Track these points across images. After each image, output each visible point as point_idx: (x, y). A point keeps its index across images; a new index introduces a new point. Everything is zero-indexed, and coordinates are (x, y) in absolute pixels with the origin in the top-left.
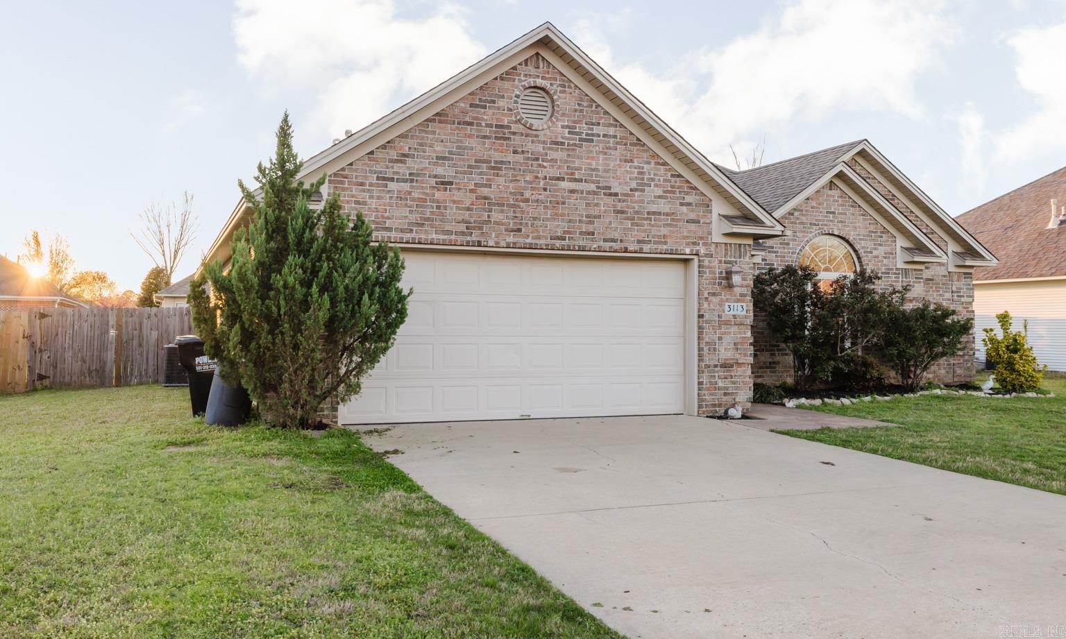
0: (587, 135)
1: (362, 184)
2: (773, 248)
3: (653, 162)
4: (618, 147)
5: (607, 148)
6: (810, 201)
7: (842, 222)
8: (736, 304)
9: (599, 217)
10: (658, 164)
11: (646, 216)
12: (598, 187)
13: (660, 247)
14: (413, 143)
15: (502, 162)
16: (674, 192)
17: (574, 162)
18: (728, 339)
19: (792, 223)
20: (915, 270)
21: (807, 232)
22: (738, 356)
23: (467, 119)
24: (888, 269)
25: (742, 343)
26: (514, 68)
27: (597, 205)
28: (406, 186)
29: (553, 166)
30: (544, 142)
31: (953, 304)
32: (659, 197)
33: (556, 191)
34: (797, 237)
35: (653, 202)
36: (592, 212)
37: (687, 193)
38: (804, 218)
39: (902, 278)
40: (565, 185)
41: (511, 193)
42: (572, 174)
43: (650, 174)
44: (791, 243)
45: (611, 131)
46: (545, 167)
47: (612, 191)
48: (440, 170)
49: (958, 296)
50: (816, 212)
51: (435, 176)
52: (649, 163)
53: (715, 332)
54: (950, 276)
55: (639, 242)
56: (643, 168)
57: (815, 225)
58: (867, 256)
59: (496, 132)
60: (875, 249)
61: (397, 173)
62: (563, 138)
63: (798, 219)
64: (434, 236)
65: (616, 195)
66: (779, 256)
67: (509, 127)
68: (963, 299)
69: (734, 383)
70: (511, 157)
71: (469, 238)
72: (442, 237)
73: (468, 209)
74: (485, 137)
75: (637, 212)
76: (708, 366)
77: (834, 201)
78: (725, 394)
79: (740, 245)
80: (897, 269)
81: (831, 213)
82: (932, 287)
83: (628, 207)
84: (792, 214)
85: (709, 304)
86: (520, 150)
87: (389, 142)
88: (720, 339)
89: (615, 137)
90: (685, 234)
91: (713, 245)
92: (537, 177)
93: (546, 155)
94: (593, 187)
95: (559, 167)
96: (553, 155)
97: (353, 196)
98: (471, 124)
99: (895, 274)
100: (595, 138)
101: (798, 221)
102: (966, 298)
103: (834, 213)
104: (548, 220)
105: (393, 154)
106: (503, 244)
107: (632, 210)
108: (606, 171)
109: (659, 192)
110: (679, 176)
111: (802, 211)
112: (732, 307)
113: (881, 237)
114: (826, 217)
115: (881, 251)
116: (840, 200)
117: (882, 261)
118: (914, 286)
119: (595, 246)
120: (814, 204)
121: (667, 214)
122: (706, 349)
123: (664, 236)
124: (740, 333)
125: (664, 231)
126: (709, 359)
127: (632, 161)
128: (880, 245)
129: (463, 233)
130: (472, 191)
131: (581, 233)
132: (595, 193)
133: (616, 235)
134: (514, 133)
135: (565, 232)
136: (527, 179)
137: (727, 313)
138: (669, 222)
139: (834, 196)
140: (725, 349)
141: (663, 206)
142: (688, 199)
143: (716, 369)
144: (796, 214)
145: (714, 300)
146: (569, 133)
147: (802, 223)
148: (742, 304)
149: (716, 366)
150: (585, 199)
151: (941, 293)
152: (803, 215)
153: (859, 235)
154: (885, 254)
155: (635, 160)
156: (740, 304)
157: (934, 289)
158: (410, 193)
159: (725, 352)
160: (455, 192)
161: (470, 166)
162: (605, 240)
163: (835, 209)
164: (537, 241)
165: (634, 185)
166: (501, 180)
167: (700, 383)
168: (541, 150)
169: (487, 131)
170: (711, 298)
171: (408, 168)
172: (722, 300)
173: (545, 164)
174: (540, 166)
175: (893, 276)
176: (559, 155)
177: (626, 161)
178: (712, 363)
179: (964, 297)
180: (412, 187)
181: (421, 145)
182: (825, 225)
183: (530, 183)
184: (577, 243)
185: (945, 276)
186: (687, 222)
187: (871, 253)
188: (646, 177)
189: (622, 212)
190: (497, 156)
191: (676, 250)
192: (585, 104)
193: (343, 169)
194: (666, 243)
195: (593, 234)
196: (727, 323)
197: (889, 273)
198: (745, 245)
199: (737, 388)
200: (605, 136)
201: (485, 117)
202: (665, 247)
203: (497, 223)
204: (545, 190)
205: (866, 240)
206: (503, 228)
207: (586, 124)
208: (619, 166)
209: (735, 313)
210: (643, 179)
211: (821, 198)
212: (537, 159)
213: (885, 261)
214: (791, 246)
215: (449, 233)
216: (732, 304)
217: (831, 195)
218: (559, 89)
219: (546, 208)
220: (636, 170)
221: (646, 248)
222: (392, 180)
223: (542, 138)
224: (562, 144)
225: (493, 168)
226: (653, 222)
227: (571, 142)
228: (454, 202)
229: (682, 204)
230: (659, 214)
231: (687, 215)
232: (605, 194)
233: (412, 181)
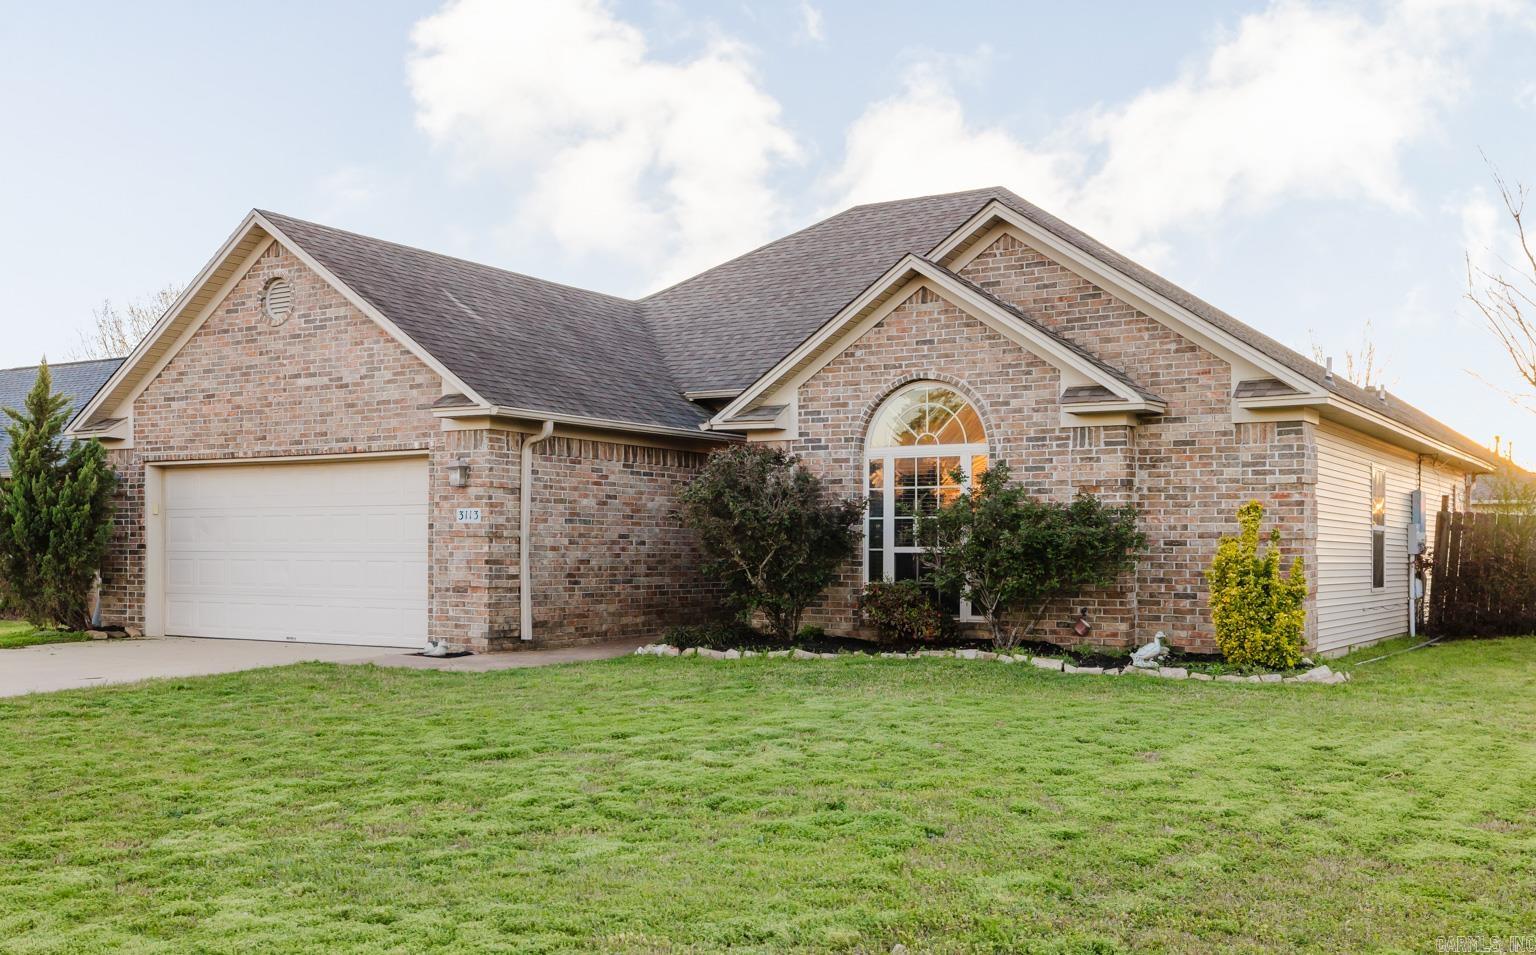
0: (321, 321)
1: (155, 407)
2: (819, 413)
3: (382, 339)
4: (349, 328)
5: (338, 332)
6: (886, 327)
7: (947, 356)
8: (469, 510)
9: (331, 414)
10: (387, 341)
11: (376, 407)
12: (331, 380)
13: (388, 443)
14: (187, 359)
15: (251, 367)
16: (402, 373)
17: (309, 355)
18: (459, 555)
19: (852, 369)
20: (1106, 428)
21: (880, 382)
22: (470, 578)
23: (225, 327)
24: (1043, 431)
25: (476, 561)
26: (258, 262)
27: (329, 400)
28: (183, 404)
29: (291, 363)
30: (284, 338)
31: (1244, 489)
32: (389, 382)
33: (293, 390)
34: (860, 391)
35: (382, 389)
36: (325, 410)
37: (418, 372)
38: (873, 358)
39: (1075, 446)
40: (302, 382)
41: (258, 399)
42: (308, 368)
43: (379, 354)
44: (850, 402)
45: (342, 311)
46: (285, 365)
47: (344, 382)
48: (205, 384)
49: (1256, 473)
50: (897, 344)
51: (203, 391)
52: (377, 342)
53: (447, 546)
54: (1239, 431)
55: (370, 439)
56: (372, 349)
57: (895, 367)
58: (997, 411)
59: (247, 335)
60: (1015, 396)
61: (177, 392)
62: (300, 329)
63: (862, 361)
64: (202, 451)
65: (347, 386)
66: (829, 425)
67: (255, 328)
68: (1270, 479)
69: (467, 612)
70: (257, 360)
71: (226, 451)
72: (208, 451)
73: (226, 421)
74: (238, 343)
75: (367, 404)
76: (438, 590)
77: (931, 321)
78: (457, 626)
79: (476, 431)
80: (1063, 429)
81: (925, 342)
82: (1190, 458)
83: (358, 398)
84: (852, 355)
85: (440, 511)
86: (264, 350)
87: (170, 363)
88: (451, 554)
89: (346, 317)
90: (415, 424)
91: (445, 434)
92: (278, 378)
93: (286, 351)
94: (325, 380)
95: (298, 363)
96: (292, 350)
97: (149, 419)
98: (226, 331)
99: (1059, 438)
100: (328, 323)
101: (862, 366)
102: (1277, 475)
103: (931, 342)
104: (286, 423)
105: (173, 374)
106: (250, 454)
107: (361, 402)
108: (338, 359)
109: (388, 375)
110: (408, 352)
111: (870, 346)
112: (464, 514)
113: (1029, 373)
114: (916, 350)
115: (1029, 398)
116: (943, 317)
117: (1030, 417)
118: (1098, 460)
119: (326, 448)
120: (893, 332)
121: (396, 402)
122: (436, 567)
123: (394, 430)
124: (475, 547)
125: (394, 423)
126: (441, 582)
127: (362, 343)
128: (1026, 388)
129: (222, 446)
130: (229, 401)
131: (316, 435)
132: (327, 387)
133: (346, 433)
134: (260, 334)
135: (302, 435)
136: (271, 381)
137: (458, 521)
138: (399, 411)
139: (931, 313)
140: (457, 568)
141: (392, 393)
142: (419, 379)
143: (448, 593)
144: (858, 353)
145: (446, 505)
146: (306, 322)
147: (870, 367)
148: (477, 509)
149: (447, 590)
150: (318, 395)
151: (1214, 468)
152: (872, 353)
153: (980, 375)
154: (1037, 402)
155: (365, 341)
156: (473, 510)
157: (1197, 461)
158: (185, 410)
159: (457, 574)
160: (216, 404)
161: (228, 376)
162: (338, 441)
163: (933, 334)
164: (278, 449)
165: (363, 371)
166: (250, 386)
167: (430, 611)
168: (281, 346)
169: (239, 336)
170: (443, 503)
171: (184, 385)
172: (453, 506)
173: (285, 362)
174: (280, 364)
175: (1054, 443)
176: (296, 349)
177: (356, 344)
178: (443, 586)
179: (1272, 473)
180: (187, 404)
181: (192, 361)
182: (914, 365)
183: (274, 384)
184: (311, 446)
185: (1225, 434)
186: (418, 409)
187: (1007, 404)
188: (376, 359)
189: (352, 405)
190: (247, 361)
191: (405, 445)
192: (318, 286)
193: (142, 395)
194: (395, 437)
195: (325, 434)
196: (458, 534)
197: (1044, 439)
198: (482, 430)
199: (470, 619)
200: (337, 318)
201: (237, 321)
202: (395, 442)
203: (247, 432)
204: (285, 390)
205: (995, 382)
206: (252, 437)
207: (320, 308)
208: (350, 351)
209: (468, 521)
210: (372, 363)
211: (905, 321)
212: (278, 358)
213: (1037, 417)
214: (850, 407)
215: (212, 446)
216: (464, 510)
217: (925, 312)
218: (297, 274)
219: (286, 410)
220: (366, 353)
221: (375, 445)
222: (173, 399)
223: (282, 334)
224: (299, 336)
225: (245, 374)
226: (382, 414)
227: (307, 332)
228: (216, 415)
229: (412, 387)
230: (389, 402)
231: (417, 399)
232: (337, 387)
233: (187, 398)
